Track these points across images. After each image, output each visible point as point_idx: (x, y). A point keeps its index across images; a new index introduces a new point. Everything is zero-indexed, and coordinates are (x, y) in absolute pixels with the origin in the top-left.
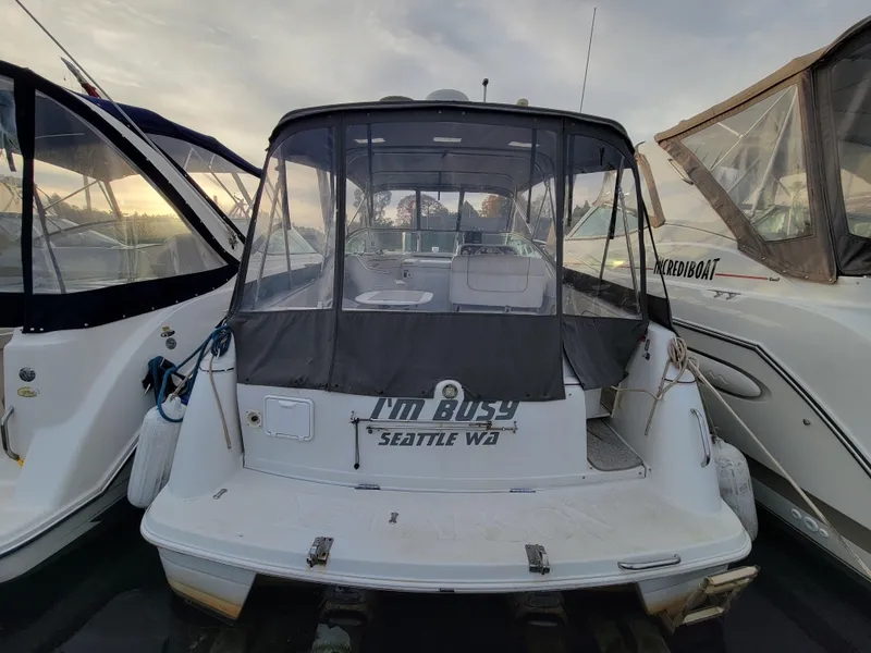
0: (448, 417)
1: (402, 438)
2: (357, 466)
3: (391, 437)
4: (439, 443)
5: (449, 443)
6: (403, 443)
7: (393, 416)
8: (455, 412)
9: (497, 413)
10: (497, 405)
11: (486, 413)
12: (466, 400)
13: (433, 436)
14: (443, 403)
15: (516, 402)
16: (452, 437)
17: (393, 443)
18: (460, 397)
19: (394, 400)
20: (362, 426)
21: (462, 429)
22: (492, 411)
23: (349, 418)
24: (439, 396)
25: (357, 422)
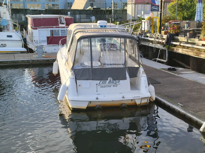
0: (110, 83)
1: (104, 86)
2: (97, 91)
3: (102, 86)
4: (109, 87)
5: (110, 87)
6: (104, 87)
7: (102, 83)
8: (111, 82)
9: (117, 82)
10: (117, 81)
11: (115, 82)
12: (113, 80)
13: (108, 86)
14: (109, 81)
15: (120, 80)
16: (111, 86)
17: (102, 87)
18: (112, 80)
19: (102, 81)
20: (98, 85)
21: (112, 85)
22: (116, 82)
23: (96, 84)
24: (109, 80)
25: (97, 84)
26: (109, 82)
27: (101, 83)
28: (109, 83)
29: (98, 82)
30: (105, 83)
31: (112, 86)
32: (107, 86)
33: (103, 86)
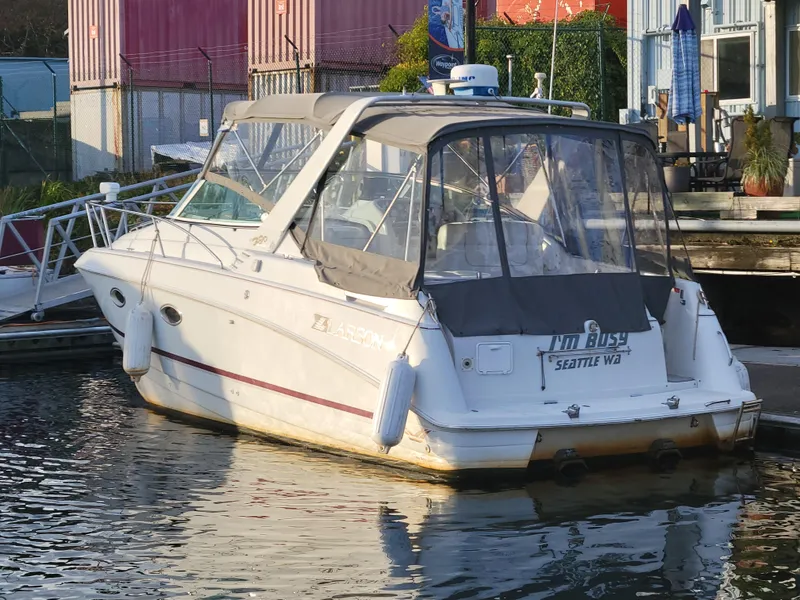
0: (593, 345)
1: (569, 363)
2: (543, 388)
3: (562, 363)
4: (590, 365)
6: (570, 367)
7: (562, 348)
8: (597, 341)
9: (619, 341)
10: (617, 336)
11: (612, 341)
12: (602, 333)
13: (586, 359)
14: (590, 335)
17: (564, 368)
18: (598, 332)
19: (562, 337)
20: (546, 357)
21: (601, 353)
22: (615, 339)
23: (537, 352)
24: (588, 331)
25: (542, 354)
26: (589, 340)
27: (558, 345)
28: (588, 346)
29: (544, 342)
30: (575, 347)
31: (602, 360)
32: (580, 360)
33: (565, 364)
